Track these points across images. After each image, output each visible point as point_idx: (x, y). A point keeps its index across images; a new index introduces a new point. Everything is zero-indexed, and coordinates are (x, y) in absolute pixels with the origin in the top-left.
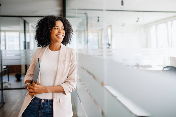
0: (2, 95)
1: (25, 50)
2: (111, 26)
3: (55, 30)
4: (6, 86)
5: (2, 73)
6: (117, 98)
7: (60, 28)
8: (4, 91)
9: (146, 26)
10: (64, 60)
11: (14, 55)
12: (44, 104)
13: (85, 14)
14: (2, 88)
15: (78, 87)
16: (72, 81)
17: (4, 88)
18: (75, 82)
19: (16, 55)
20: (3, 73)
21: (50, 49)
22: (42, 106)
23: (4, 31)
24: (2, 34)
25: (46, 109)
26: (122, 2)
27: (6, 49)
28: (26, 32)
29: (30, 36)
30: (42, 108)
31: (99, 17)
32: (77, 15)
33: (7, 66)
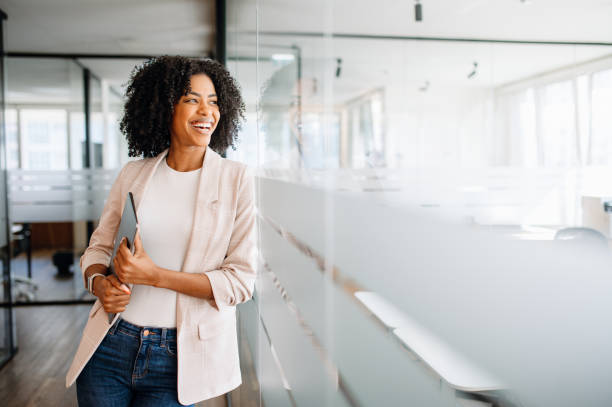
0: (9, 323)
1: (87, 171)
2: (381, 90)
3: (187, 106)
4: (21, 295)
5: (6, 249)
6: (395, 331)
7: (206, 100)
8: (16, 311)
9: (503, 93)
10: (215, 202)
11: (47, 188)
12: (149, 341)
13: (294, 47)
14: (7, 301)
15: (260, 290)
17: (14, 300)
18: (251, 272)
19: (55, 188)
20: (12, 247)
21: (169, 165)
22: (142, 349)
23: (16, 106)
24: (10, 115)
25: (156, 360)
26: (418, 9)
27: (20, 166)
28: (92, 108)
29: (105, 122)
30: (142, 357)
31: (339, 61)
32: (258, 52)
33: (26, 226)
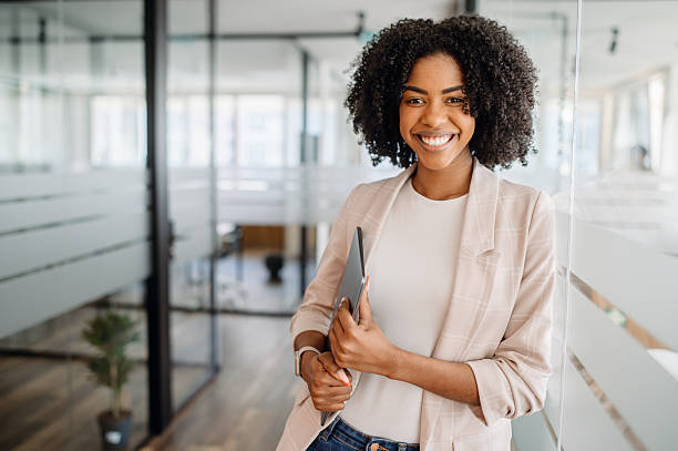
2: (665, 70)
13: (554, 15)
16: (525, 361)
18: (545, 368)
21: (417, 190)
31: (616, 32)
